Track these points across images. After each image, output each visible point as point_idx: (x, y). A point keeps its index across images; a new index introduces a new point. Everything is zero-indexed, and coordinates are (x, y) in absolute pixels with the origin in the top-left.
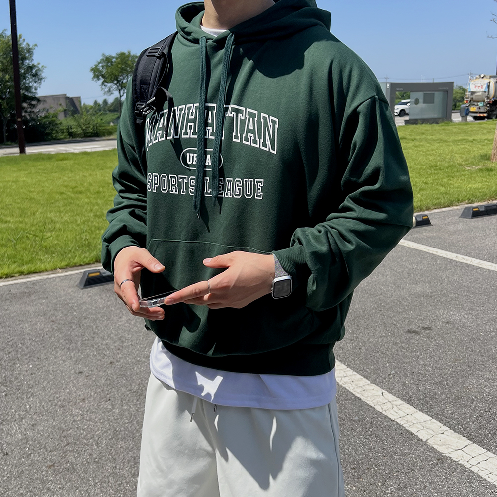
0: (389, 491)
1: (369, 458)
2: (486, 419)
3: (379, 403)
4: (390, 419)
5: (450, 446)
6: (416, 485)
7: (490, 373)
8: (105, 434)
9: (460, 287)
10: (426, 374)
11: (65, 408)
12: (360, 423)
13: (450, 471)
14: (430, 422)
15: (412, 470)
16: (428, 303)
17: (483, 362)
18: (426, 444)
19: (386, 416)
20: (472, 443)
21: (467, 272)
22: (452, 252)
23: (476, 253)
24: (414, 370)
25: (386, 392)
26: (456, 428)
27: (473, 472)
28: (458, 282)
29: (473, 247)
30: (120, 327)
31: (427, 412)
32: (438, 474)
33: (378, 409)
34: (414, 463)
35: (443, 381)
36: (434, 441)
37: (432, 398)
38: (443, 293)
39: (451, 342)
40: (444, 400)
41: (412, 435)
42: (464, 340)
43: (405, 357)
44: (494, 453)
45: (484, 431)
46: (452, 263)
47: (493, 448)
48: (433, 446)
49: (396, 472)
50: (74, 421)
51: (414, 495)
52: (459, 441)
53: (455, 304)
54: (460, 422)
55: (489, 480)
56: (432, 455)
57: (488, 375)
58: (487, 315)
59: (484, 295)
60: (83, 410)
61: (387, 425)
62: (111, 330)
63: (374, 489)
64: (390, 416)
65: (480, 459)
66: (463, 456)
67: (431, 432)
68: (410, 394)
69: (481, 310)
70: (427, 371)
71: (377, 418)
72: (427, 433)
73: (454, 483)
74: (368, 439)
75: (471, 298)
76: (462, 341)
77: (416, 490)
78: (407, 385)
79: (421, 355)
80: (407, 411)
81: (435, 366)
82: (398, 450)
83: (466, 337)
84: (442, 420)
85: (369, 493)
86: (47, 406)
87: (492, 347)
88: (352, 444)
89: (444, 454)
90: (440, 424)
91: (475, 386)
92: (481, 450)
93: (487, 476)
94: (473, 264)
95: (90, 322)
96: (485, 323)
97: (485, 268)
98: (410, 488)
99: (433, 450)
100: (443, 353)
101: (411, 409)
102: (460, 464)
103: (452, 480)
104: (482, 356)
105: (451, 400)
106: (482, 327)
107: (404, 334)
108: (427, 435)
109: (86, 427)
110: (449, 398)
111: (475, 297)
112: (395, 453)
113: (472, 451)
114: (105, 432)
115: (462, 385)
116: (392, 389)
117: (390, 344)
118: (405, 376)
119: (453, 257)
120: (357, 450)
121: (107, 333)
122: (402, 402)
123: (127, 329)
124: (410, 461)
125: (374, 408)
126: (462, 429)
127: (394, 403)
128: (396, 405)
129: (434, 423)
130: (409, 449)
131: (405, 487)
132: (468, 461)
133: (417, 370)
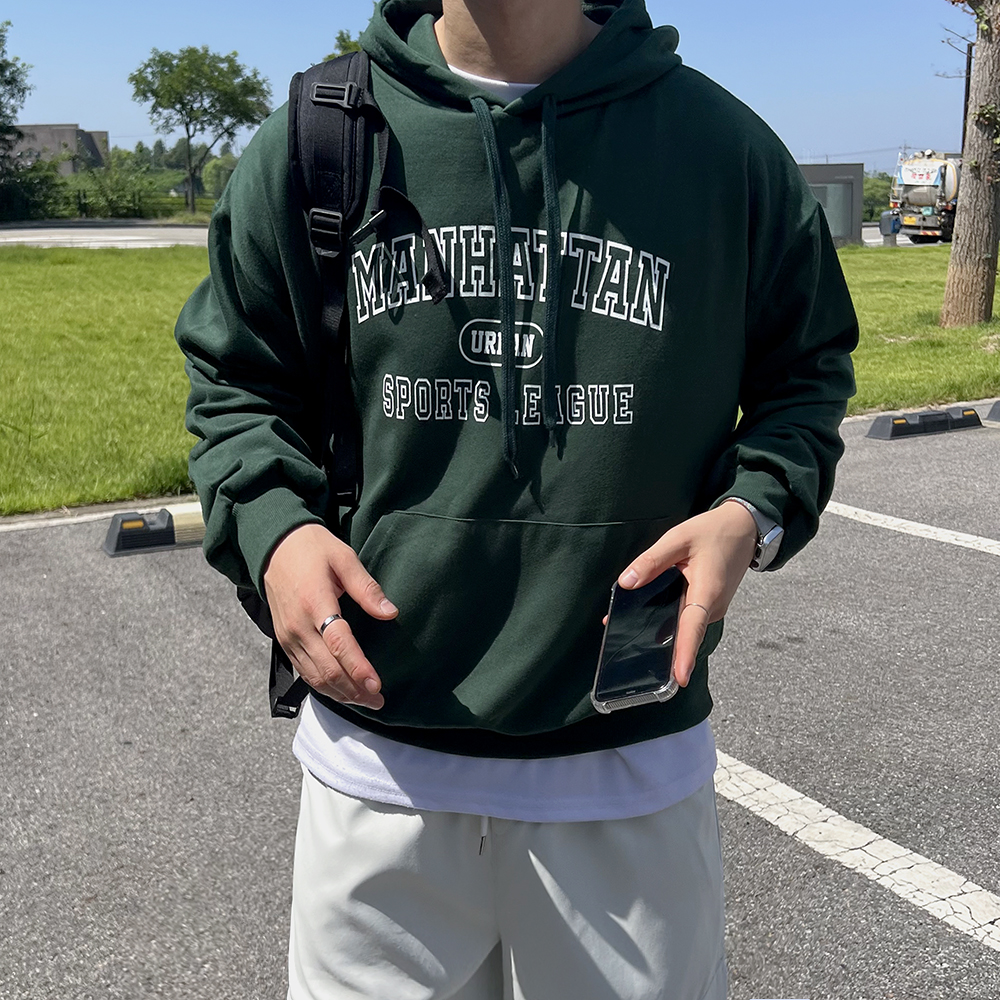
8: (194, 857)
10: (794, 720)
11: (108, 804)
24: (771, 712)
30: (190, 655)
35: (826, 732)
40: (826, 763)
43: (754, 689)
50: (128, 830)
60: (143, 813)
62: (174, 660)
68: (764, 753)
70: (795, 714)
78: (757, 738)
79: (785, 686)
81: (810, 705)
86: (73, 797)
95: (132, 638)
100: (825, 685)
107: (753, 648)
109: (154, 843)
110: (836, 761)
114: (193, 854)
115: (861, 741)
117: (727, 667)
118: (755, 721)
121: (167, 666)
123: (204, 658)
127: (734, 769)
132: (873, 869)
133: (776, 712)
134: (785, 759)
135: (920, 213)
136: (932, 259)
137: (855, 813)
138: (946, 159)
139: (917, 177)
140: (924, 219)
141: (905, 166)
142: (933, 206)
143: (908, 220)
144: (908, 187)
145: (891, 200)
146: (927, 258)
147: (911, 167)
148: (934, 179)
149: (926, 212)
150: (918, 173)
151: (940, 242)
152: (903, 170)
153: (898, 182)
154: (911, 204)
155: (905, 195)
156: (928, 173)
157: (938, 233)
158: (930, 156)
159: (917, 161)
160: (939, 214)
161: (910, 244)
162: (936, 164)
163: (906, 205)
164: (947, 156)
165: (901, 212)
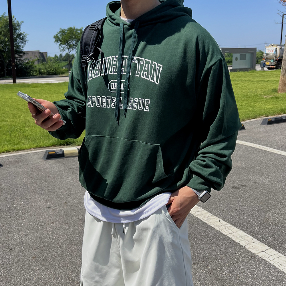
0: (224, 274)
1: (212, 255)
2: (278, 235)
3: (218, 226)
4: (224, 234)
5: (258, 250)
6: (239, 270)
7: (279, 210)
9: (261, 163)
10: (244, 211)
11: (43, 227)
12: (206, 237)
13: (258, 263)
14: (246, 236)
15: (237, 262)
16: (244, 172)
17: (275, 204)
18: (244, 248)
19: (222, 233)
20: (270, 248)
21: (265, 155)
22: (257, 144)
23: (270, 144)
24: (237, 208)
25: (222, 220)
27: (271, 264)
28: (260, 160)
29: (268, 141)
31: (245, 231)
32: (252, 265)
33: (217, 229)
34: (238, 259)
35: (254, 214)
36: (249, 247)
37: (247, 223)
38: (252, 166)
39: (257, 193)
40: (254, 224)
41: (236, 243)
42: (265, 192)
43: (232, 201)
44: (283, 254)
45: (277, 241)
46: (257, 150)
47: (282, 251)
48: (249, 249)
49: (228, 263)
50: (48, 234)
51: (238, 276)
53: (259, 172)
54: (263, 237)
55: (280, 268)
56: (248, 254)
57: (278, 211)
58: (277, 178)
59: (275, 168)
60: (53, 228)
61: (223, 238)
63: (216, 272)
64: (224, 233)
65: (274, 257)
66: (265, 255)
67: (247, 242)
68: (235, 221)
69: (273, 176)
70: (244, 209)
71: (217, 234)
72: (245, 242)
73: (261, 270)
74: (211, 245)
75: (268, 169)
76: (263, 193)
77: (240, 273)
78: (233, 216)
79: (241, 200)
80: (234, 230)
81: (248, 206)
82: (229, 251)
83: (266, 190)
84: (253, 236)
85: (213, 274)
86: (33, 225)
87: (280, 196)
88: (202, 248)
89: (255, 254)
90: (252, 238)
91: (271, 217)
92: (275, 252)
93: (279, 266)
94: (269, 151)
95: (51, 179)
96: (276, 183)
97: (275, 153)
98: (236, 272)
99: (248, 251)
100: (253, 199)
101: (235, 229)
102: (264, 259)
103: (259, 268)
104: (275, 201)
105: (258, 225)
106: (274, 185)
107: (231, 189)
108: (245, 244)
109: (54, 238)
110: (257, 223)
111: (270, 169)
112: (227, 253)
113: (270, 252)
114: (65, 241)
115: (264, 217)
116: (225, 218)
117: (223, 194)
118: (232, 211)
119: (257, 146)
120: (205, 251)
122: (231, 225)
124: (236, 257)
125: (215, 229)
126: (264, 241)
127: (226, 226)
128: (227, 227)
129: (249, 237)
130: (235, 251)
131: (233, 271)
132: (268, 258)
133: (238, 208)
134: (242, 223)
135: (270, 61)
137: (262, 240)
138: (277, 46)
140: (271, 63)
142: (273, 59)
143: (267, 63)
144: (267, 54)
145: (263, 58)
147: (268, 49)
148: (274, 52)
149: (272, 61)
150: (270, 50)
152: (266, 49)
155: (266, 56)
156: (272, 50)
157: (275, 67)
158: (273, 45)
159: (270, 47)
160: (275, 62)
162: (274, 48)
163: (267, 59)
165: (265, 61)
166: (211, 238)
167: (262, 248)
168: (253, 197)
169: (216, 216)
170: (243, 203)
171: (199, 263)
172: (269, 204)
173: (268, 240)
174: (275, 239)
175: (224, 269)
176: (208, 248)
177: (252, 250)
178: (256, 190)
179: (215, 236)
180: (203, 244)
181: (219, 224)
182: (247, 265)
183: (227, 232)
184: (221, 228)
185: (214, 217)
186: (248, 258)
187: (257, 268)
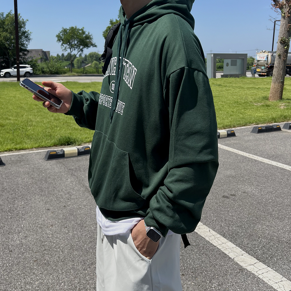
0: (214, 286)
1: (202, 266)
2: (267, 249)
3: (208, 236)
4: (214, 245)
5: (246, 263)
6: (228, 283)
7: (269, 223)
9: (251, 173)
10: (233, 221)
11: (42, 229)
12: (197, 247)
13: (246, 277)
14: (235, 248)
15: (226, 275)
16: (233, 181)
17: (265, 216)
18: (233, 261)
19: (212, 244)
20: (259, 261)
21: (255, 164)
22: (247, 153)
23: (260, 154)
24: (226, 218)
25: (212, 230)
26: (250, 252)
27: (260, 278)
28: (250, 170)
29: (258, 150)
31: (234, 242)
32: (240, 278)
33: (207, 239)
34: (227, 271)
35: (242, 225)
36: (237, 259)
37: (236, 235)
38: (241, 176)
39: (246, 203)
40: (243, 236)
41: (225, 255)
42: (254, 203)
43: (221, 211)
44: (272, 269)
45: (266, 255)
46: (246, 159)
47: (271, 265)
48: (237, 262)
49: (217, 275)
51: (227, 289)
52: (251, 260)
53: (248, 182)
54: (252, 249)
55: (269, 283)
56: (236, 267)
58: (267, 189)
59: (265, 178)
61: (212, 249)
62: (63, 187)
63: (205, 284)
64: (213, 244)
65: (264, 271)
66: (254, 269)
67: (236, 254)
68: (225, 232)
69: (263, 186)
70: (233, 219)
71: (207, 245)
72: (233, 254)
73: (249, 284)
74: (201, 256)
75: (257, 179)
77: (228, 286)
78: (223, 226)
79: (230, 210)
80: (223, 241)
81: (238, 216)
82: (218, 263)
83: (255, 201)
84: (242, 248)
85: (202, 287)
86: (32, 227)
87: (270, 208)
88: (192, 259)
89: (243, 267)
90: (241, 250)
91: (260, 229)
92: (264, 266)
93: (268, 281)
94: (259, 160)
95: (51, 180)
96: (266, 194)
97: (266, 162)
98: (225, 285)
99: (237, 264)
100: (242, 210)
101: (225, 240)
102: (252, 273)
103: (248, 282)
104: (264, 213)
105: (247, 236)
106: (264, 196)
107: (221, 198)
108: (234, 256)
109: (55, 241)
110: (246, 235)
111: (260, 179)
112: (217, 265)
113: (259, 266)
115: (253, 228)
116: (215, 228)
118: (222, 221)
119: (247, 155)
120: (195, 262)
121: (61, 188)
122: (220, 236)
124: (225, 270)
125: (205, 239)
126: (253, 253)
127: (216, 236)
128: (217, 238)
129: (238, 249)
130: (224, 263)
131: (222, 284)
132: (257, 272)
133: (228, 218)
134: (231, 234)
135: (261, 68)
136: (265, 81)
138: (268, 53)
139: (261, 58)
140: (262, 70)
141: (258, 55)
142: (265, 66)
143: (258, 70)
144: (258, 61)
145: (254, 64)
146: (263, 81)
147: (259, 55)
148: (265, 59)
149: (263, 68)
150: (261, 57)
151: (266, 76)
152: (257, 56)
153: (256, 59)
154: (259, 66)
155: (258, 63)
156: (263, 57)
157: (265, 74)
158: (264, 52)
159: (261, 53)
160: (266, 68)
161: (258, 77)
162: (266, 54)
163: (258, 66)
164: (269, 52)
165: (256, 68)
166: (201, 249)
167: (250, 261)
168: (242, 208)
169: (207, 226)
170: (232, 213)
171: (187, 274)
172: (258, 216)
173: (256, 253)
174: (265, 253)
175: (213, 281)
176: (198, 259)
177: (240, 262)
178: (245, 200)
179: (205, 247)
180: (193, 254)
181: (209, 234)
182: (235, 278)
183: (217, 243)
184: (211, 238)
185: (205, 226)
186: (237, 271)
187: (245, 282)
